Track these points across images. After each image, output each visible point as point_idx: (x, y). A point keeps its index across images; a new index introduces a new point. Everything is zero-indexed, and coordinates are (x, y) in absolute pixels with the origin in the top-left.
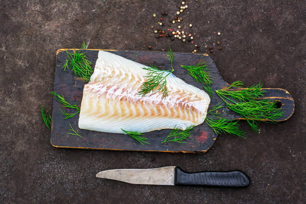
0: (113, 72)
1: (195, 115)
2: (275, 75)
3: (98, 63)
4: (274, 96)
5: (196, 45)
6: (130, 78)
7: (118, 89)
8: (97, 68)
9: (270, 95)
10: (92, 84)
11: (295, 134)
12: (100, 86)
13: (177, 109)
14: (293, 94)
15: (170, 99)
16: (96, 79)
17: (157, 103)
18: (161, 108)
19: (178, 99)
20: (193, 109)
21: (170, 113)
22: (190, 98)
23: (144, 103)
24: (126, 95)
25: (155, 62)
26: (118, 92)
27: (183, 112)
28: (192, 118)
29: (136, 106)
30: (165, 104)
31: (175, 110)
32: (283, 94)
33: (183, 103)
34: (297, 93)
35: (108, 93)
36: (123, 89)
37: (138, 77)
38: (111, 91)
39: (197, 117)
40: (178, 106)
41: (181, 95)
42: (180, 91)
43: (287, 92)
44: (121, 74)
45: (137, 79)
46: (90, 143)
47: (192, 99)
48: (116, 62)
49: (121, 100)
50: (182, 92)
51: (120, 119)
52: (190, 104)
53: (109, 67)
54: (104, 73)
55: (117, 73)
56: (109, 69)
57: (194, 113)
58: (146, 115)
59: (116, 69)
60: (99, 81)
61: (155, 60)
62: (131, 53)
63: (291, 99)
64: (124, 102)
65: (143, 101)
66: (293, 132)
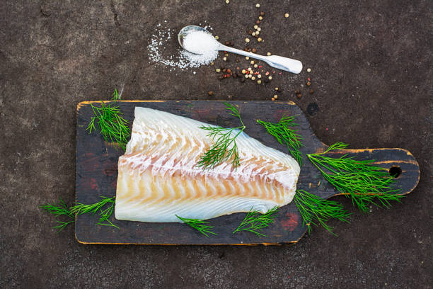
0: (160, 137)
1: (279, 191)
2: (391, 127)
3: (136, 125)
4: (390, 160)
5: (277, 89)
6: (184, 143)
7: (167, 160)
8: (136, 132)
9: (385, 158)
11: (420, 211)
12: (141, 157)
13: (253, 184)
14: (417, 156)
15: (243, 171)
16: (135, 148)
17: (225, 178)
18: (230, 184)
19: (254, 170)
20: (276, 183)
21: (243, 190)
23: (206, 178)
24: (179, 168)
25: (219, 115)
26: (168, 165)
27: (262, 188)
28: (275, 197)
29: (195, 183)
30: (236, 178)
31: (250, 186)
32: (403, 156)
33: (262, 176)
34: (422, 152)
35: (153, 168)
36: (175, 161)
37: (195, 141)
38: (158, 164)
39: (283, 194)
40: (254, 179)
41: (258, 163)
42: (255, 158)
43: (409, 153)
44: (170, 138)
45: (194, 145)
46: (131, 237)
47: (274, 169)
48: (162, 122)
49: (173, 175)
50: (259, 159)
51: (174, 202)
52: (272, 176)
53: (152, 129)
54: (146, 139)
55: (165, 137)
56: (153, 132)
57: (278, 189)
58: (209, 194)
59: (162, 132)
60: (140, 151)
61: (219, 113)
62: (183, 104)
63: (416, 163)
64: (178, 179)
65: (204, 176)
66: (418, 209)
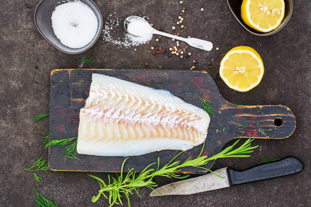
0: (109, 95)
1: (195, 135)
2: (276, 90)
3: (93, 87)
4: (275, 113)
5: (194, 61)
6: (127, 99)
8: (92, 92)
9: (271, 112)
10: (88, 108)
11: (296, 150)
13: (177, 129)
14: (294, 111)
15: (169, 120)
16: (92, 103)
17: (156, 124)
18: (160, 129)
19: (177, 119)
20: (193, 129)
22: (190, 118)
23: (142, 125)
24: (124, 118)
25: (152, 81)
26: (116, 115)
27: (183, 132)
28: (192, 139)
29: (134, 128)
30: (164, 125)
31: (174, 131)
32: (284, 111)
33: (182, 124)
34: (298, 108)
35: (105, 117)
36: (120, 112)
37: (135, 98)
38: (108, 114)
39: (198, 137)
40: (177, 126)
41: (180, 115)
42: (178, 111)
43: (288, 109)
44: (117, 96)
45: (134, 101)
46: (88, 166)
47: (191, 119)
48: (111, 85)
49: (119, 123)
50: (181, 112)
51: (119, 142)
52: (190, 124)
53: (104, 90)
54: (100, 97)
55: (113, 95)
56: (105, 92)
57: (194, 133)
58: (145, 136)
59: (112, 91)
60: (96, 105)
61: (152, 79)
62: (127, 72)
63: (293, 116)
64: (122, 125)
65: (141, 123)
